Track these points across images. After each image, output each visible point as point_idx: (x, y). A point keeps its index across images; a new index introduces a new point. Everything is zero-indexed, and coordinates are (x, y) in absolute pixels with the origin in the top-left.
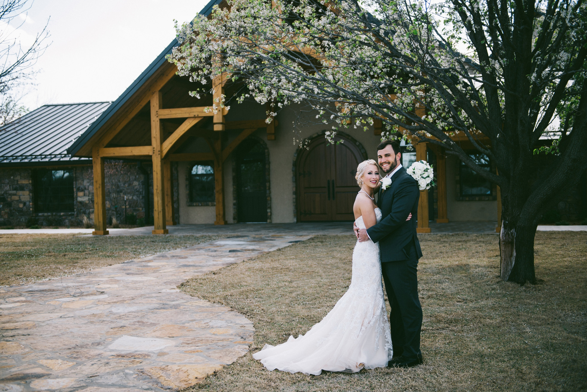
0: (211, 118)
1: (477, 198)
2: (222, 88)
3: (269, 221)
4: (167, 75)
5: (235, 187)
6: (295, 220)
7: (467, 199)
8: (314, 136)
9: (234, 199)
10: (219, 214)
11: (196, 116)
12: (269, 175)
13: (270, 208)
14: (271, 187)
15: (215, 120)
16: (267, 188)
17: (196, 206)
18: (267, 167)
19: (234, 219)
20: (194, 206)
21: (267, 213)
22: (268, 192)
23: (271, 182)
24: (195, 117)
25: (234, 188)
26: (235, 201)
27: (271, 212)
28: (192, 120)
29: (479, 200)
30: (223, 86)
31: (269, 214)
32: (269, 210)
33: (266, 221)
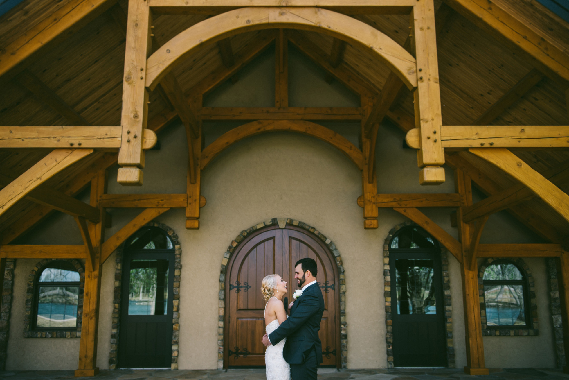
0: (114, 152)
1: (512, 333)
2: (147, 89)
3: (173, 366)
4: (13, 54)
5: (117, 305)
6: (221, 365)
7: (498, 333)
8: (258, 227)
9: (113, 328)
10: (86, 357)
11: (76, 146)
12: (179, 287)
13: (177, 343)
14: (181, 307)
15: (122, 159)
16: (175, 309)
17: (41, 337)
18: (177, 273)
19: (111, 362)
20: (37, 337)
21: (171, 351)
22: (175, 315)
23: (181, 299)
24: (71, 149)
25: (115, 308)
26: (115, 331)
27: (178, 351)
28: (64, 153)
29: (516, 335)
30: (148, 85)
31: (175, 354)
32: (174, 348)
33: (170, 366)
